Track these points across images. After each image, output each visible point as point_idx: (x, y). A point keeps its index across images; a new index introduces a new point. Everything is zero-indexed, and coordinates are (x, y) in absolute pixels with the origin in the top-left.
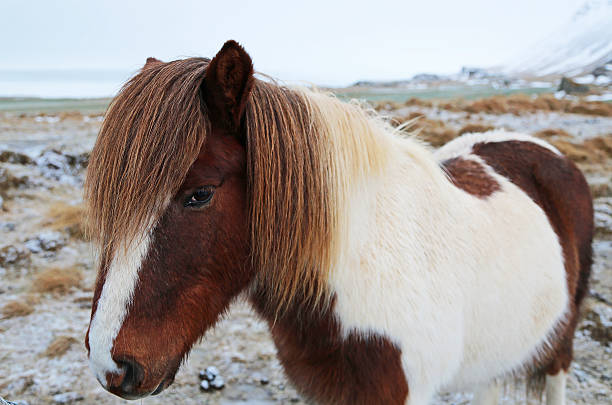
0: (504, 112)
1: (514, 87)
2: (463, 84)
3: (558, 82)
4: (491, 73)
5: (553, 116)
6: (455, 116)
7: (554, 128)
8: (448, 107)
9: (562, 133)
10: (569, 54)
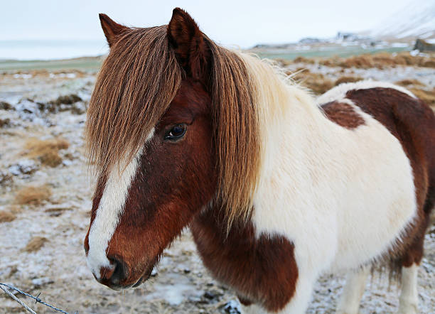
0: (370, 66)
1: (379, 47)
2: (339, 45)
3: (414, 43)
4: (360, 37)
5: (409, 69)
6: (332, 70)
7: (410, 79)
8: (327, 64)
9: (416, 82)
10: (423, 21)
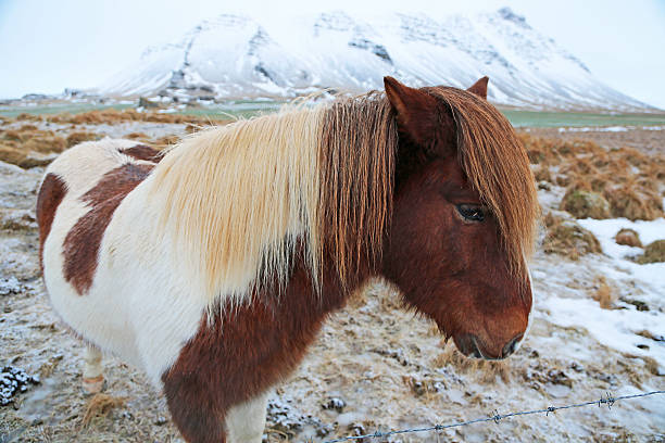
0: (101, 122)
1: (108, 104)
2: (68, 102)
3: (138, 100)
4: (88, 94)
5: (135, 123)
6: (62, 127)
7: (137, 132)
8: (55, 120)
9: (142, 135)
10: (143, 81)
